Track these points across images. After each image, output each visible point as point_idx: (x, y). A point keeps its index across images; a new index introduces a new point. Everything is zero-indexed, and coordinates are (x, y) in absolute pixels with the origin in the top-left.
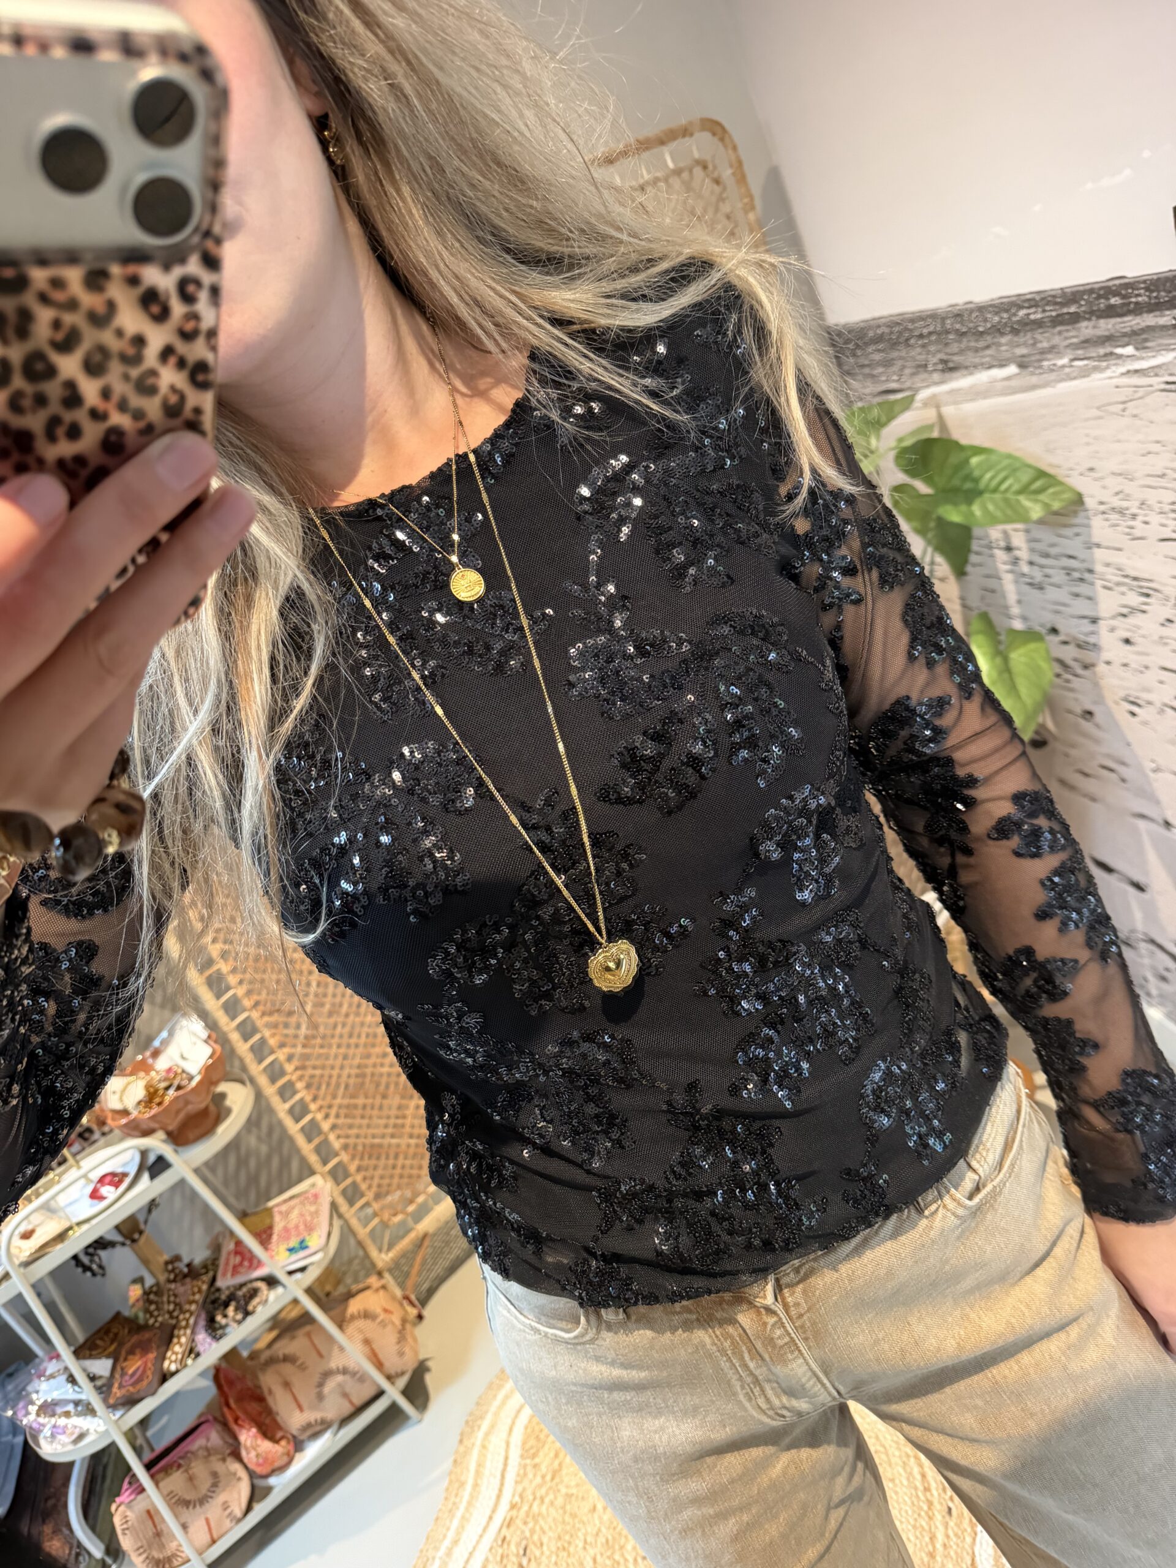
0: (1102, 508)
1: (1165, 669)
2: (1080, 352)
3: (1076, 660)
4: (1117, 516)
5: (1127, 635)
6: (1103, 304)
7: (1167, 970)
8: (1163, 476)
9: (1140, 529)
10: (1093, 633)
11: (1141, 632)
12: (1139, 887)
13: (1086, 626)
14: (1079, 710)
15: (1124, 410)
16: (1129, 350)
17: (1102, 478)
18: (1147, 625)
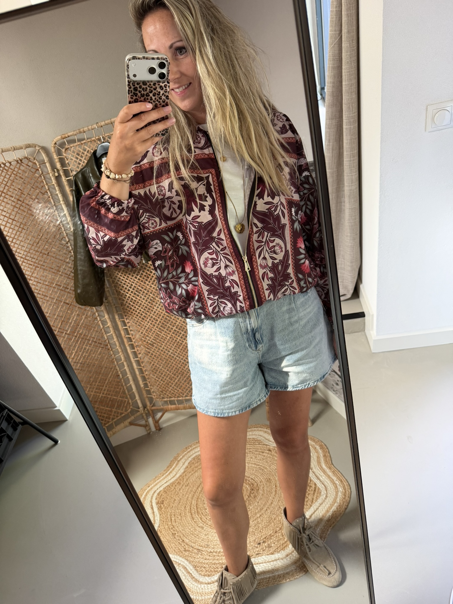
7: (338, 381)
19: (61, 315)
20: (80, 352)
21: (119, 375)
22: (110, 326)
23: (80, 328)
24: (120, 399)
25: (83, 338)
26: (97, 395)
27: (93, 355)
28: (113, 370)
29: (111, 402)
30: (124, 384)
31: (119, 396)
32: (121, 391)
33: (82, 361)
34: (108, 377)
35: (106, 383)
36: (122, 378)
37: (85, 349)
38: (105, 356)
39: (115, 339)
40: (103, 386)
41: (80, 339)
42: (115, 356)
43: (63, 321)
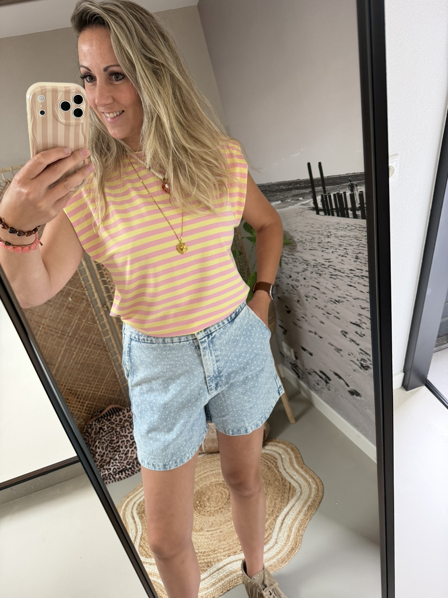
0: (298, 241)
1: (312, 286)
2: (292, 198)
3: (295, 285)
4: (300, 243)
5: (304, 276)
6: (296, 186)
7: (319, 381)
8: (309, 232)
9: (306, 247)
10: (298, 277)
11: (307, 276)
12: (311, 354)
13: (297, 275)
14: (296, 300)
15: (301, 214)
16: (301, 199)
17: (297, 233)
18: (308, 273)
19: (63, 319)
20: (81, 353)
21: (116, 376)
22: (109, 329)
23: (81, 331)
24: (117, 397)
25: (83, 341)
26: (95, 394)
27: (93, 357)
28: (110, 370)
29: (108, 400)
30: (121, 384)
31: (116, 395)
32: (118, 389)
33: (82, 362)
34: (106, 377)
35: (104, 383)
36: (120, 377)
37: (85, 350)
38: (104, 358)
39: (113, 342)
40: (101, 385)
41: (81, 342)
42: (112, 357)
43: (65, 325)
